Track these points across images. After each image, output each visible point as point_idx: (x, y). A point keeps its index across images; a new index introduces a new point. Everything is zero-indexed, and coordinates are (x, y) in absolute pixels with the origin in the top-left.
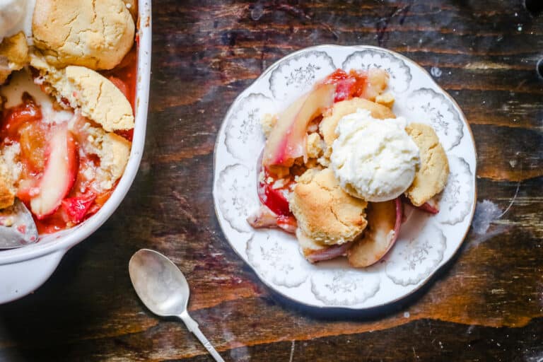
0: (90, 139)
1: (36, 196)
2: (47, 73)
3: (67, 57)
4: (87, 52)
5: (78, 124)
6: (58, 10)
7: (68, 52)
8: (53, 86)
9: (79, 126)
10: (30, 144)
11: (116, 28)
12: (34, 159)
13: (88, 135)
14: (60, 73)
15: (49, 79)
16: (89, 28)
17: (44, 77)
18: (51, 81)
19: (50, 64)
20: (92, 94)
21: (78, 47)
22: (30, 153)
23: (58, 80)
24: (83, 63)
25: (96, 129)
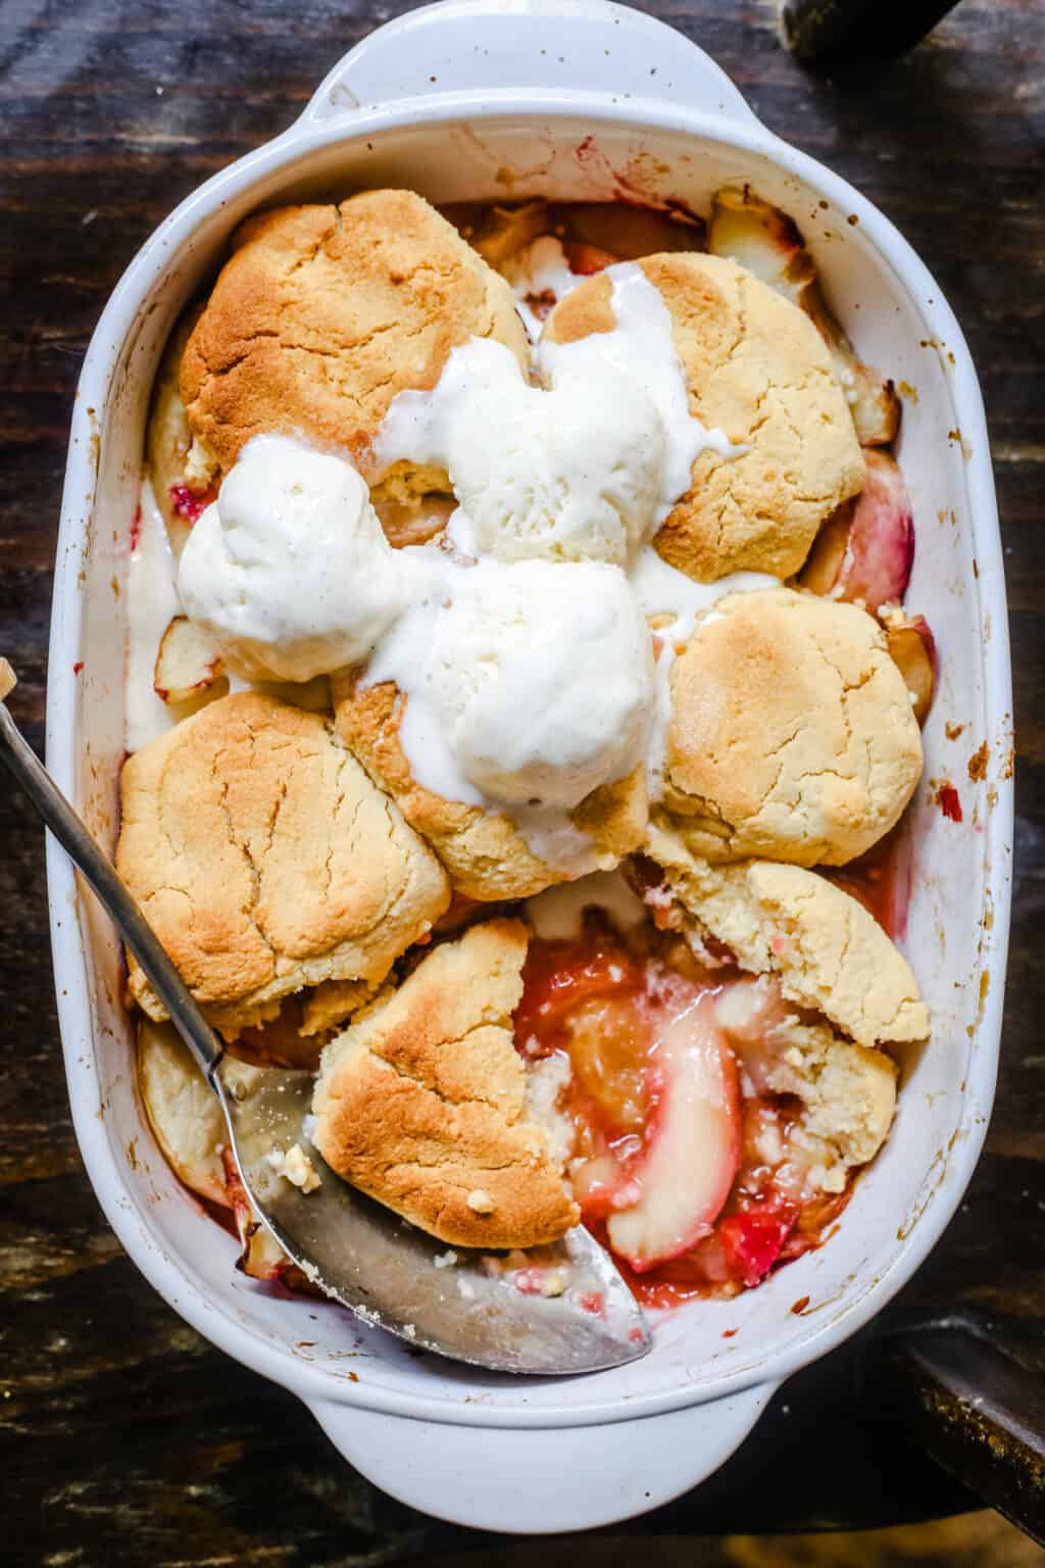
0: (794, 1056)
1: (631, 1207)
2: (685, 877)
3: (762, 842)
4: (816, 831)
5: (766, 1017)
6: (746, 714)
7: (771, 831)
8: (692, 910)
9: (768, 1023)
10: (602, 1062)
11: (902, 767)
12: (607, 1098)
13: (788, 1045)
14: (718, 877)
15: (687, 892)
16: (833, 766)
17: (675, 887)
18: (691, 899)
19: (695, 852)
20: (828, 945)
21: (796, 815)
22: (600, 1083)
23: (706, 895)
24: (794, 857)
25: (812, 1030)
